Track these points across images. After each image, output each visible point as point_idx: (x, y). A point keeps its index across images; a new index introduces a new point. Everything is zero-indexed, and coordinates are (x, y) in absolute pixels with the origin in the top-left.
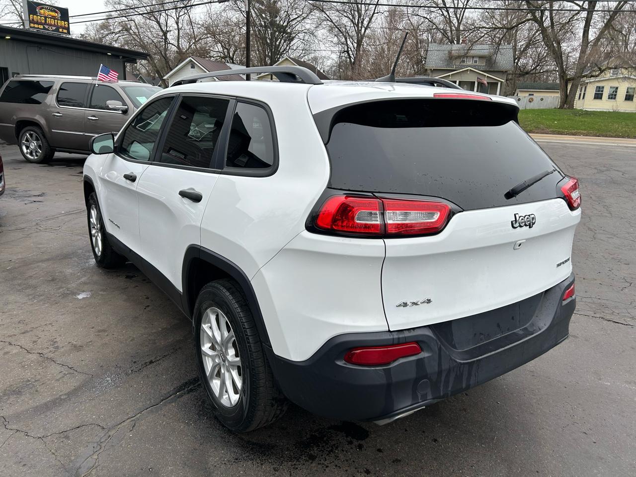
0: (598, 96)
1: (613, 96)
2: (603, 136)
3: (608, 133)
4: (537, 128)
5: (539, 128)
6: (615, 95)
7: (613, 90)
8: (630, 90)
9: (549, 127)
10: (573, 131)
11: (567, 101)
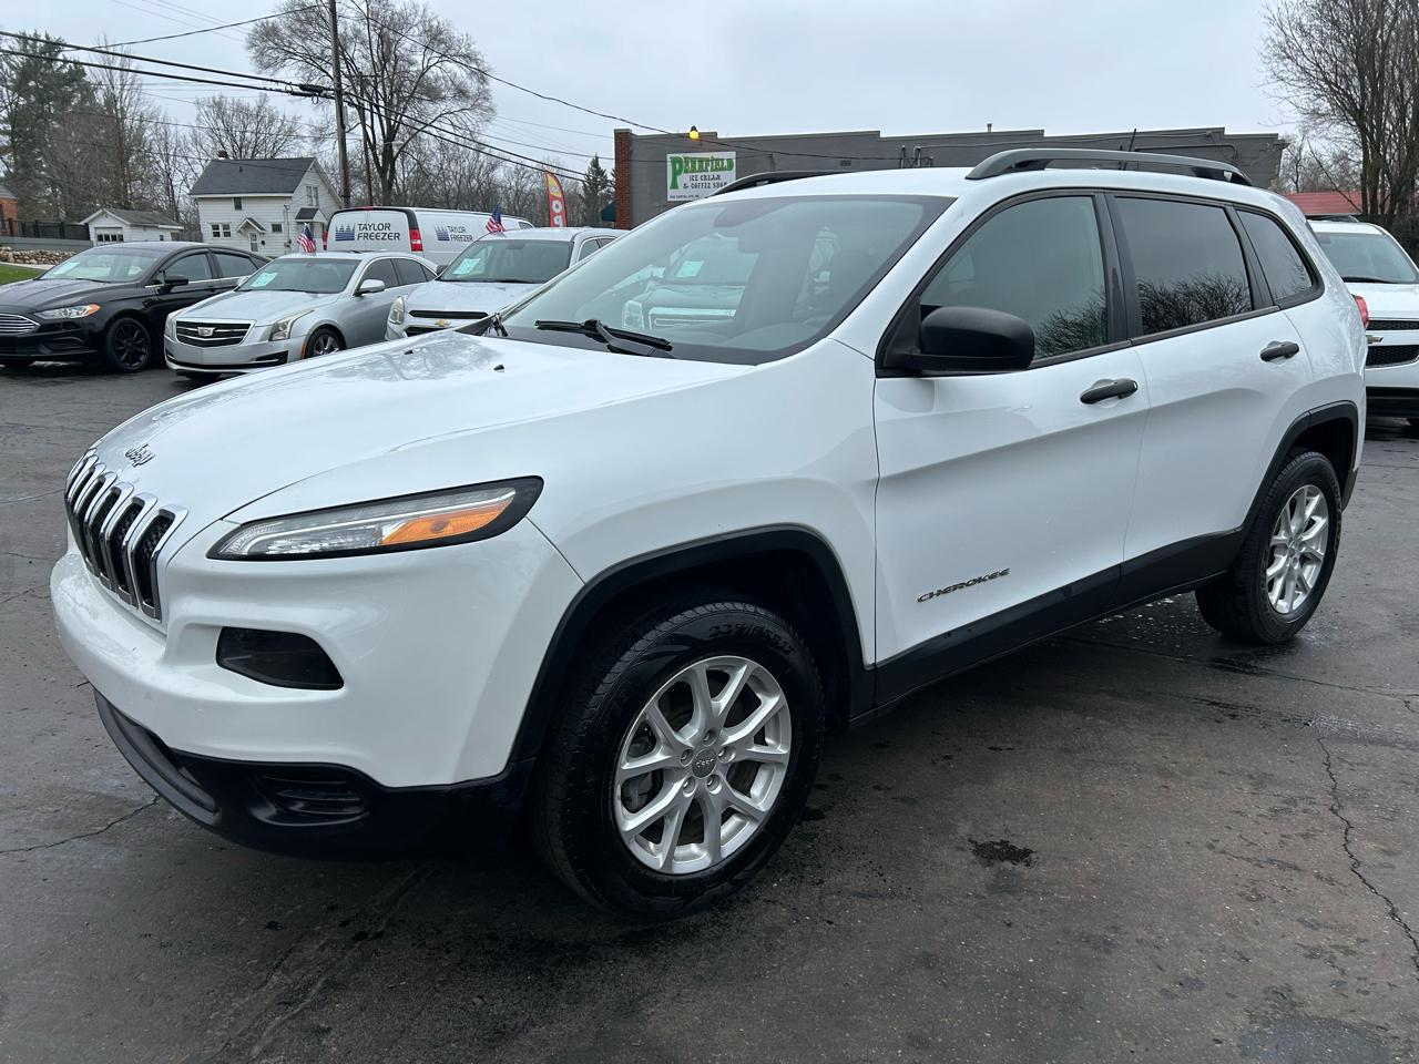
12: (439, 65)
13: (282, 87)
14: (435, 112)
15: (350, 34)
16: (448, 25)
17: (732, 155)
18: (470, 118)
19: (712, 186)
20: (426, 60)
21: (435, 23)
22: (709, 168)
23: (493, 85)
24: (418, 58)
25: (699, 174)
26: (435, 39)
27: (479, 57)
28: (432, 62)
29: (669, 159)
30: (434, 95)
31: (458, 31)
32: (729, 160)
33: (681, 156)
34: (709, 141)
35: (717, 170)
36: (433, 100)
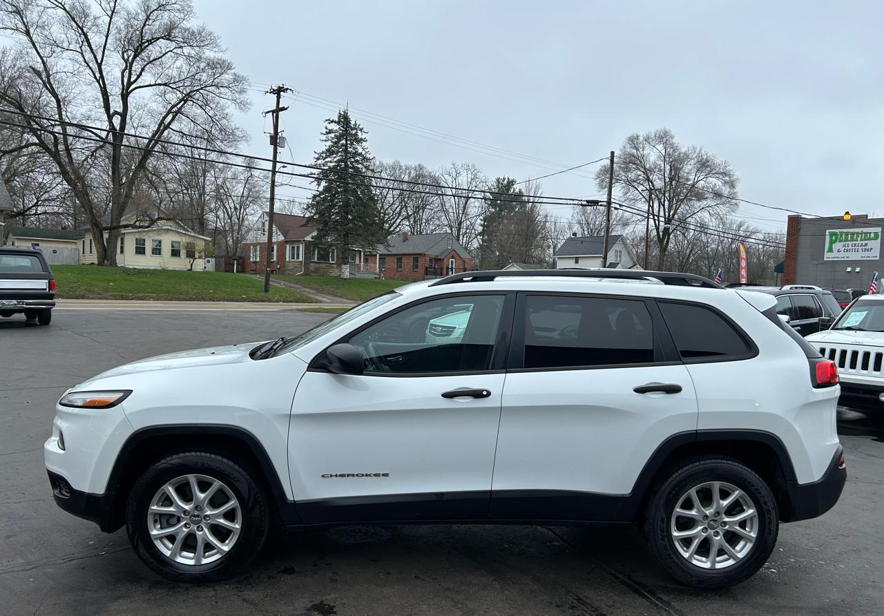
0: (140, 250)
1: (157, 251)
2: (176, 300)
3: (182, 296)
4: (90, 291)
5: (93, 292)
6: (160, 250)
7: (156, 243)
8: (174, 245)
9: (107, 290)
10: (141, 295)
11: (107, 256)
12: (704, 179)
13: (576, 202)
14: (700, 206)
15: (653, 166)
16: (714, 157)
17: (879, 230)
18: (722, 210)
19: (860, 250)
20: (696, 178)
21: (705, 157)
22: (859, 239)
23: (739, 188)
24: (692, 177)
25: (850, 243)
26: (705, 165)
27: (732, 173)
28: (700, 178)
29: (827, 233)
30: (700, 197)
31: (719, 159)
32: (876, 234)
33: (837, 231)
34: (861, 221)
35: (865, 240)
36: (699, 200)
